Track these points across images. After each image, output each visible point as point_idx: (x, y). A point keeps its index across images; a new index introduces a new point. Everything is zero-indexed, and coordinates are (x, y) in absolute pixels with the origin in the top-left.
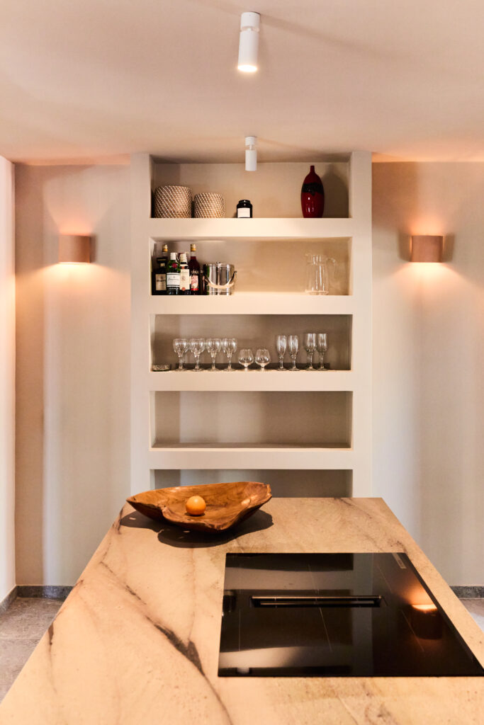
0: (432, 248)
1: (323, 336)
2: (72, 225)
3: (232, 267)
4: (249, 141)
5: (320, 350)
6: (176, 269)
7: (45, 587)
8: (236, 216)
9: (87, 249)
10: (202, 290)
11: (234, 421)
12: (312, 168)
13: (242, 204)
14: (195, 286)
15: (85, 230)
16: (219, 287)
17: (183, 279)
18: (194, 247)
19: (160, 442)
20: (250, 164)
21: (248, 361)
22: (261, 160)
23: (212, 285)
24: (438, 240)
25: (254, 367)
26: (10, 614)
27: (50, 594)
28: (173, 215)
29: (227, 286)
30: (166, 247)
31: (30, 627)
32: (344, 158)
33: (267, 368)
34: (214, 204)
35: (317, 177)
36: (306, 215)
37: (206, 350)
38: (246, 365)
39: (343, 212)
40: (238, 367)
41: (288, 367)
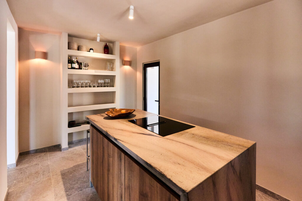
0: (128, 63)
1: (109, 80)
2: (40, 49)
3: (88, 63)
4: (98, 35)
5: (108, 83)
6: (74, 63)
7: (31, 151)
8: (90, 51)
9: (45, 56)
10: (80, 68)
11: (87, 99)
12: (106, 44)
13: (91, 49)
14: (78, 67)
15: (45, 51)
16: (85, 68)
17: (76, 65)
18: (77, 58)
19: (69, 106)
20: (98, 40)
21: (93, 85)
22: (101, 41)
23: (83, 67)
24: (129, 61)
25: (94, 87)
26: (21, 160)
27: (32, 152)
28: (74, 49)
29: (87, 68)
30: (69, 57)
31: (31, 162)
32: (113, 42)
33: (97, 87)
34: (84, 48)
35: (107, 45)
36: (105, 53)
37: (83, 83)
38: (96, 86)
39: (112, 54)
40: (90, 86)
41: (101, 86)
